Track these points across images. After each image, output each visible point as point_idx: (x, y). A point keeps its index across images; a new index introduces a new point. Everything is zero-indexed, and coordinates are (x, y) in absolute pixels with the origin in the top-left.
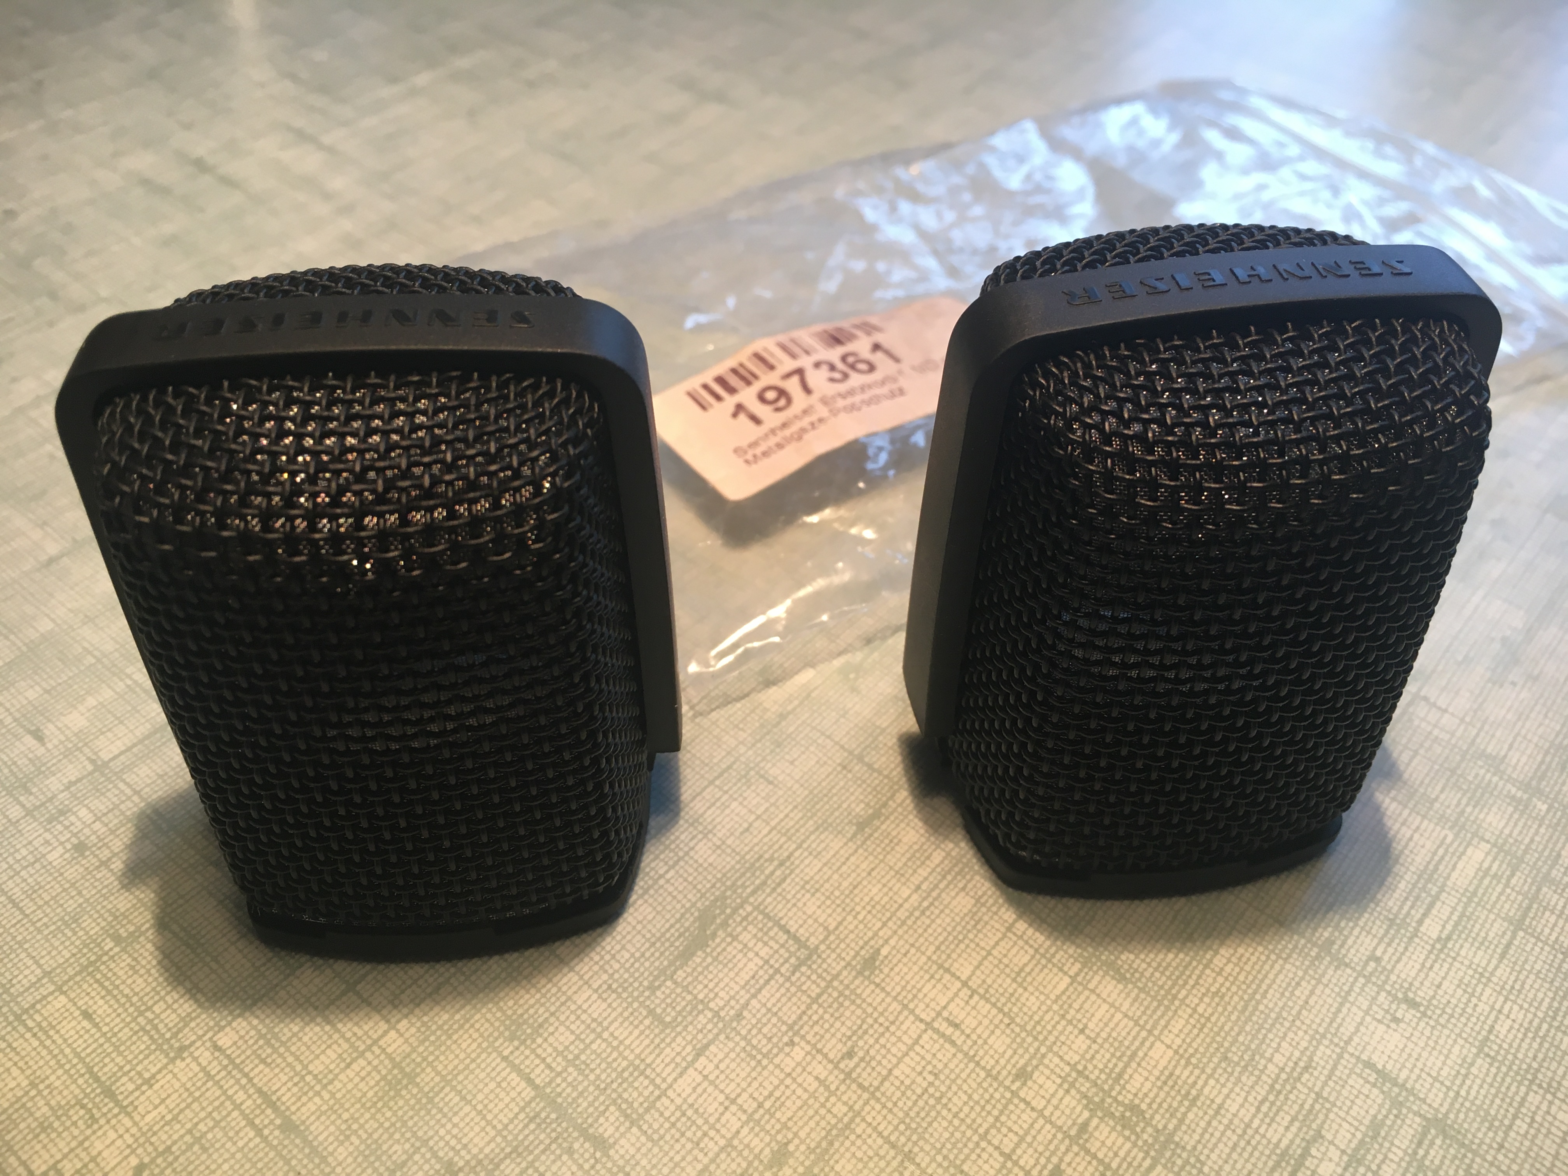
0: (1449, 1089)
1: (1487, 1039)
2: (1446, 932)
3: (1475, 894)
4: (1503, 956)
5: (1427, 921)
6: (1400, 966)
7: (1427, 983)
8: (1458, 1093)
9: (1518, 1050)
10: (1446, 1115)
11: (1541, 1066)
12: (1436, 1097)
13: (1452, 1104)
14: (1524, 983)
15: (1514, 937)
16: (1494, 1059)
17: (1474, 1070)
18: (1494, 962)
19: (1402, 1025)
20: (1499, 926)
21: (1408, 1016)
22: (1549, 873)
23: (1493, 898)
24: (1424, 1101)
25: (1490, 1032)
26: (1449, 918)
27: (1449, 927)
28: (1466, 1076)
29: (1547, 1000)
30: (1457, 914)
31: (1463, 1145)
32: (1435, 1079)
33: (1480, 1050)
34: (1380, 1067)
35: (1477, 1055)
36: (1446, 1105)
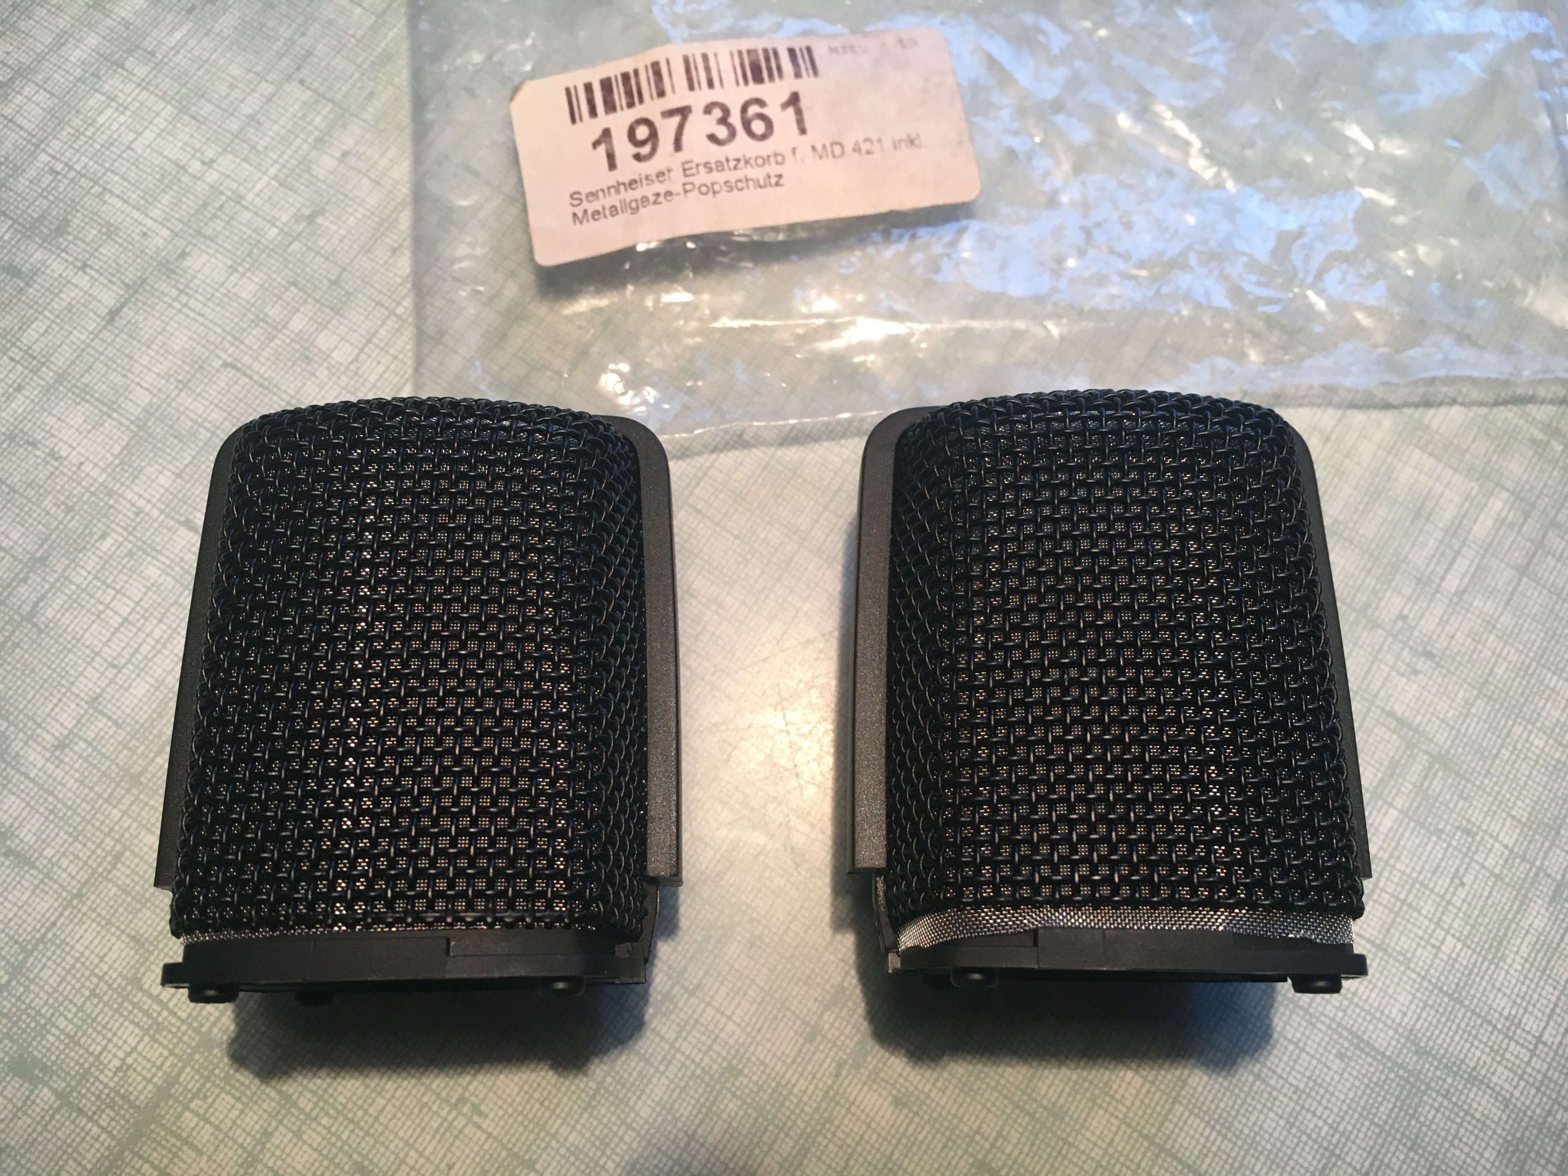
0: (1452, 728)
1: (1486, 681)
2: (1463, 585)
3: (1490, 545)
4: (1507, 603)
5: (1449, 576)
6: (1422, 622)
7: (1443, 636)
8: (1459, 731)
9: (1510, 688)
10: (1448, 751)
11: (1526, 700)
12: (1442, 738)
13: (1453, 742)
14: (1522, 626)
15: (1518, 584)
16: (1490, 698)
17: (1474, 710)
18: (1500, 609)
19: (1421, 676)
20: (1508, 574)
21: (1426, 667)
22: (1555, 517)
23: (1506, 547)
24: (1431, 741)
25: (1490, 674)
26: (1467, 571)
27: (1466, 580)
28: (1466, 716)
29: (1539, 640)
30: (1474, 566)
31: (1458, 774)
32: (1442, 721)
33: (1480, 691)
34: (1399, 714)
35: (1477, 697)
36: (1449, 743)
